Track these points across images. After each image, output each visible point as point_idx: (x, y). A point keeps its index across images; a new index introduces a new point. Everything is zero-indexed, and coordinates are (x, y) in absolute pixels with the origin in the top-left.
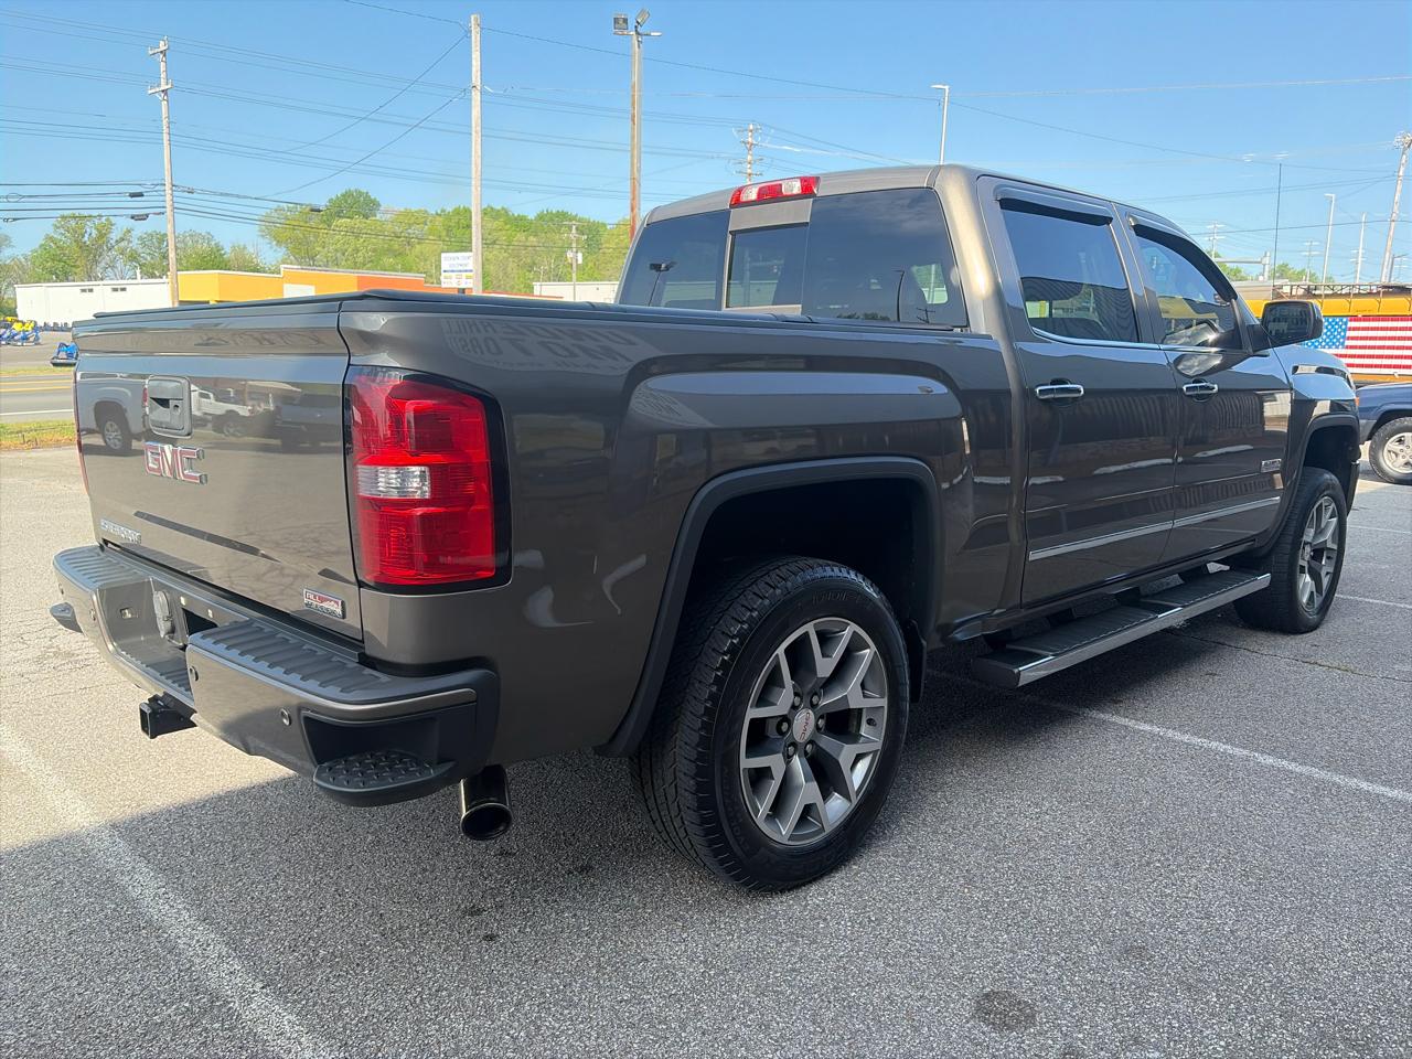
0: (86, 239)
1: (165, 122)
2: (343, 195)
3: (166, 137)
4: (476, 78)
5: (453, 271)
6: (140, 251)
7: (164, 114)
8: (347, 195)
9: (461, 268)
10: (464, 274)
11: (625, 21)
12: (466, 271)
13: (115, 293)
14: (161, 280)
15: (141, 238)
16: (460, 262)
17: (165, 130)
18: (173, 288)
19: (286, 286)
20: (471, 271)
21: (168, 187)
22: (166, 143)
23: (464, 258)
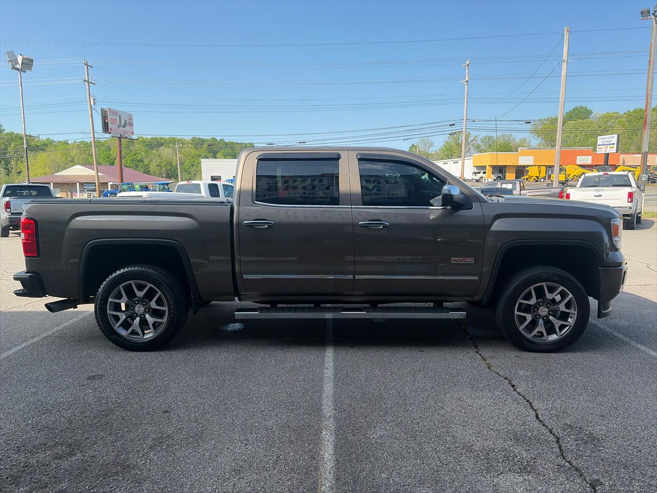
0: (459, 141)
1: (466, 93)
2: (573, 110)
3: (466, 99)
4: (565, 57)
5: (603, 145)
6: (481, 144)
7: (466, 91)
8: (576, 109)
9: (608, 143)
10: (609, 146)
11: (648, 12)
12: (610, 144)
13: (454, 164)
14: (470, 158)
15: (481, 139)
16: (608, 140)
17: (466, 97)
18: (462, 162)
19: (521, 158)
20: (614, 144)
21: (465, 120)
22: (465, 102)
23: (610, 138)
